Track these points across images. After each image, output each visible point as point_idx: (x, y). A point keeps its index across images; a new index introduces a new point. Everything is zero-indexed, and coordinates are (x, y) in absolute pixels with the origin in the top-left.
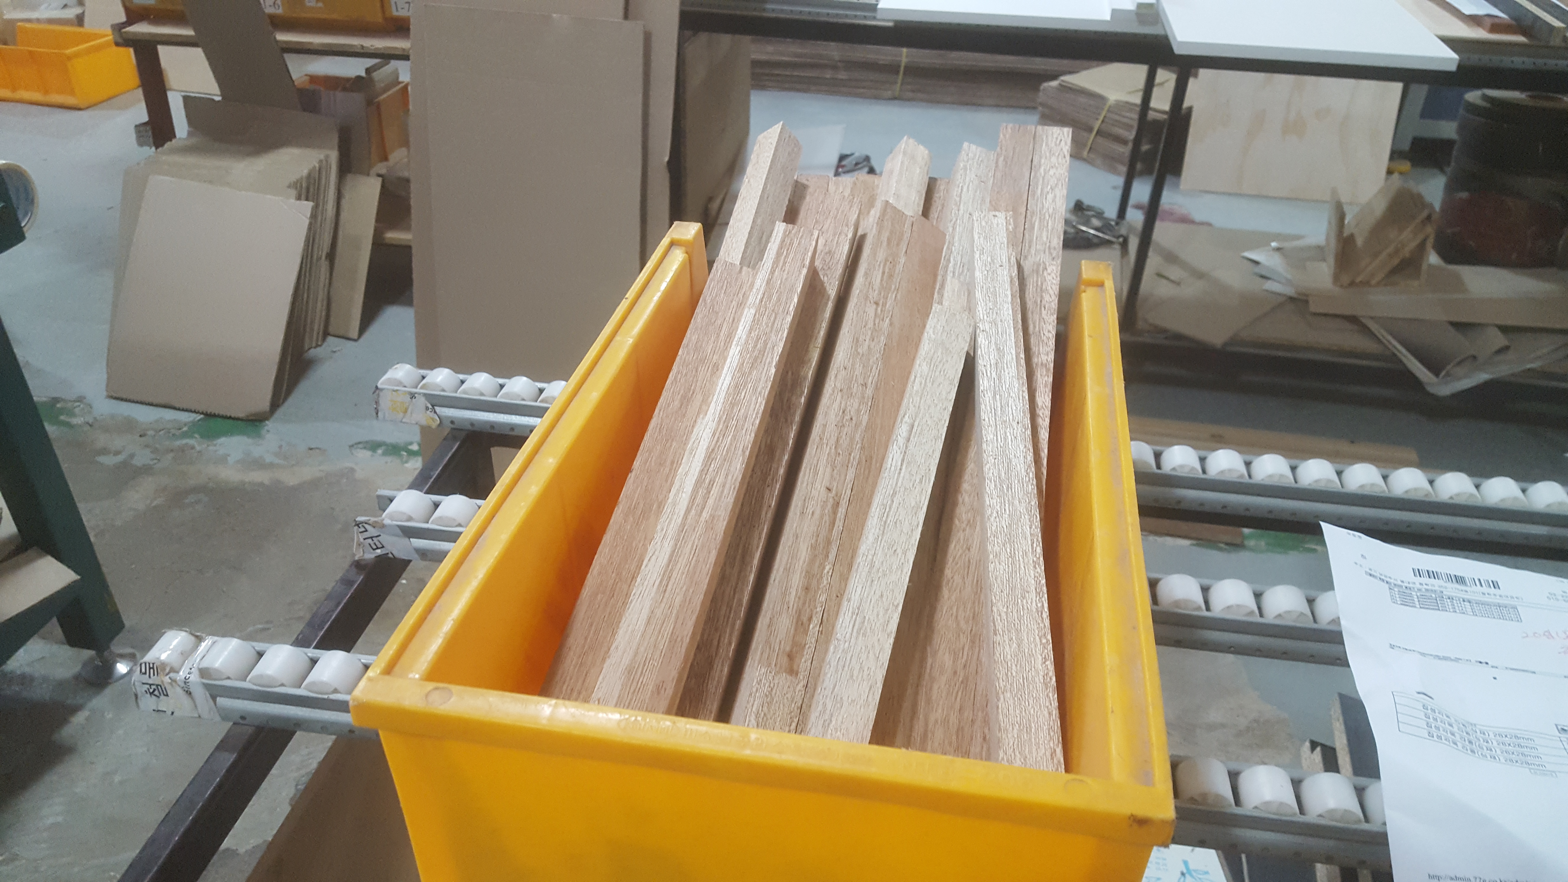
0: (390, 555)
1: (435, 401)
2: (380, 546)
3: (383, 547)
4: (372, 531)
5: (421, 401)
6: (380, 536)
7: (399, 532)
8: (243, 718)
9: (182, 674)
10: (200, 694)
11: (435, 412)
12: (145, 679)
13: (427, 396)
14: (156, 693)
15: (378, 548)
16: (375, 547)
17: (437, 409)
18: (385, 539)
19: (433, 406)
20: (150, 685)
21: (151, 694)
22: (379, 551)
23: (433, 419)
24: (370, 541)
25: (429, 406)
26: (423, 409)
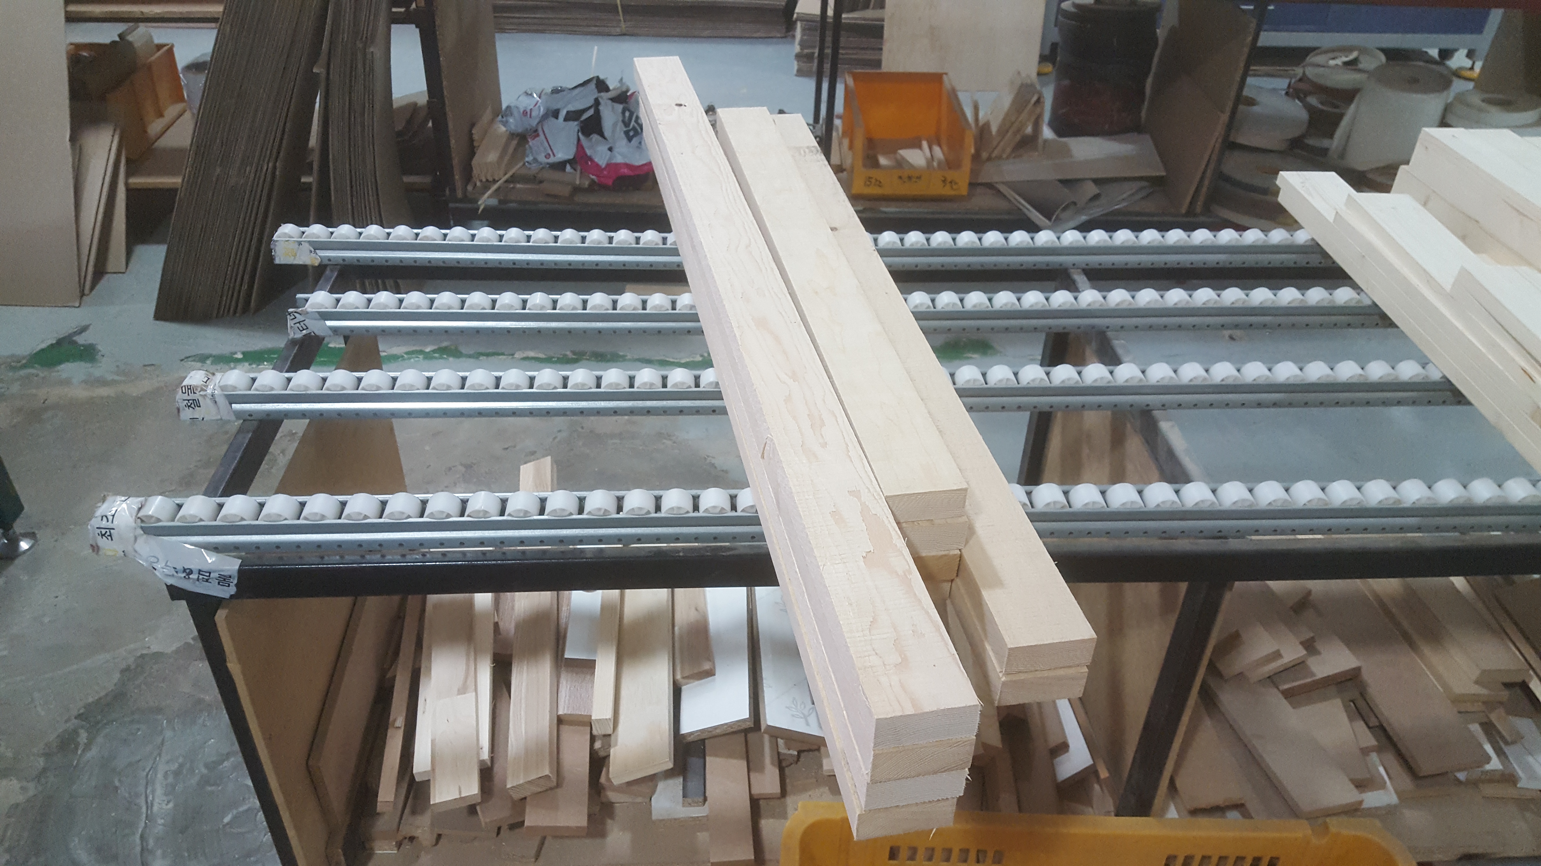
0: (313, 334)
1: (316, 246)
3: (307, 328)
4: (300, 318)
5: (307, 246)
6: (305, 321)
7: (317, 317)
8: (251, 415)
9: (209, 391)
10: (222, 402)
11: (317, 254)
12: (186, 396)
13: (313, 244)
14: (193, 406)
15: (304, 330)
16: (302, 329)
17: (322, 251)
18: (309, 323)
20: (188, 400)
21: (189, 406)
22: (305, 332)
23: (316, 259)
24: (298, 325)
25: (313, 250)
26: (307, 252)
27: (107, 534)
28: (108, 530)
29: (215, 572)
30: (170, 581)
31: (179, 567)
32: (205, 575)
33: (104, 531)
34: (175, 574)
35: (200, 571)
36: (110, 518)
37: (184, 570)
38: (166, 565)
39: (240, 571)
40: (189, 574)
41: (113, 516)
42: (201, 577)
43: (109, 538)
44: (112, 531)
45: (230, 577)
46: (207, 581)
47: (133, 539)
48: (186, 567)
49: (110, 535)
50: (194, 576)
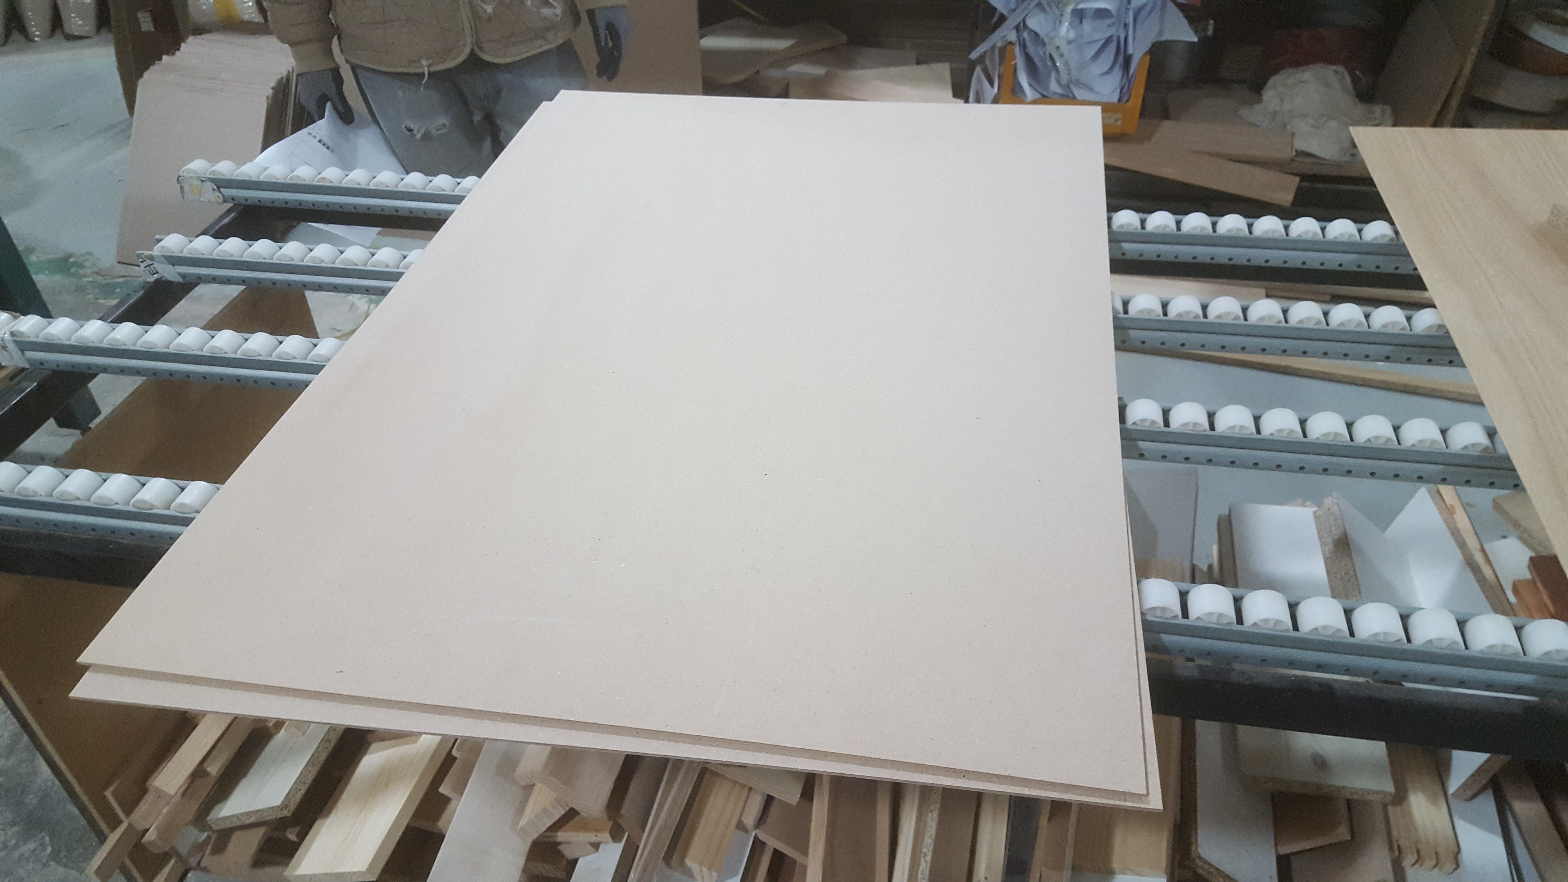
0: (163, 279)
1: (220, 184)
2: (155, 271)
4: (150, 262)
5: (209, 184)
6: (152, 264)
7: (164, 260)
8: (41, 364)
10: (12, 347)
11: (220, 192)
13: (212, 180)
15: (155, 274)
16: (153, 273)
17: (222, 190)
18: (157, 266)
19: (218, 188)
22: (155, 276)
23: (218, 197)
24: (148, 268)
25: (216, 188)
26: (211, 190)
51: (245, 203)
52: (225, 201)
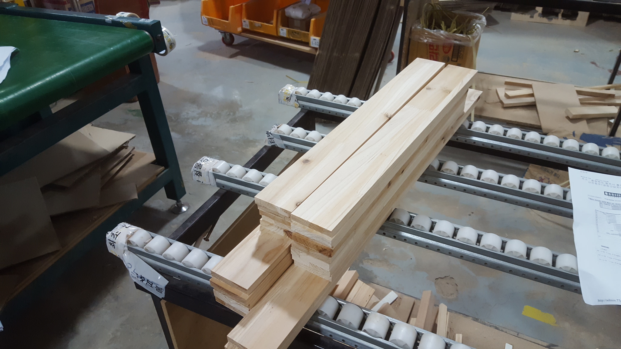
0: (276, 146)
1: (299, 98)
2: (273, 142)
3: (274, 142)
4: (271, 136)
5: (294, 97)
6: (273, 138)
7: (280, 137)
8: (224, 187)
9: (207, 170)
10: (211, 176)
11: (298, 102)
12: (196, 169)
13: (296, 96)
16: (271, 142)
17: (299, 101)
18: (275, 139)
20: (197, 171)
21: (197, 175)
22: (273, 144)
23: (297, 105)
24: (270, 140)
25: (297, 100)
26: (294, 101)
27: (113, 244)
28: (113, 243)
29: (155, 284)
30: (135, 281)
31: (139, 275)
32: (151, 284)
33: (111, 242)
34: (137, 277)
35: (148, 280)
36: (115, 236)
37: (141, 277)
38: (134, 271)
39: (166, 287)
40: (142, 281)
41: (117, 235)
42: (148, 284)
43: (113, 246)
44: (115, 243)
45: (162, 289)
46: (151, 286)
47: (123, 251)
48: (142, 276)
49: (114, 245)
50: (145, 282)
51: (309, 109)
52: (299, 107)
